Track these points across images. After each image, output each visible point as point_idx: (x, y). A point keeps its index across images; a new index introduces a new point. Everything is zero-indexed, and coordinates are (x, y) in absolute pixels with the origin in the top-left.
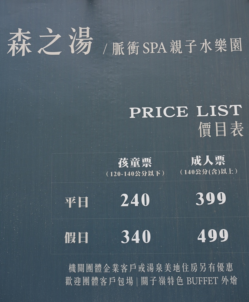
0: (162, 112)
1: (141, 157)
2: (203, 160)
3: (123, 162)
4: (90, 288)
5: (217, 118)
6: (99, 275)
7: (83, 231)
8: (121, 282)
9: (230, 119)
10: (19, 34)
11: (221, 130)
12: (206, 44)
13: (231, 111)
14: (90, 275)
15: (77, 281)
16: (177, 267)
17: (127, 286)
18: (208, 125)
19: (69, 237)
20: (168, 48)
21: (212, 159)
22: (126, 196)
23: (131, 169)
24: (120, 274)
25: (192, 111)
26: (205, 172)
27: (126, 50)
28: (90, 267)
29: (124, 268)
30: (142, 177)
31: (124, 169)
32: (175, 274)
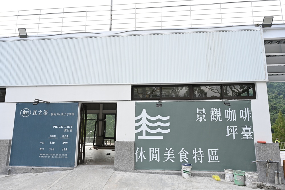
0: (58, 127)
1: (54, 135)
2: (65, 136)
3: (51, 136)
4: (43, 158)
5: (68, 128)
6: (45, 156)
7: (43, 148)
8: (48, 157)
9: (70, 128)
10: (35, 111)
11: (68, 130)
12: (68, 114)
13: (71, 127)
14: (43, 156)
15: (41, 157)
16: (58, 155)
17: (49, 158)
18: (66, 129)
19: (40, 149)
20: (61, 114)
21: (66, 136)
22: (51, 142)
23: (52, 137)
24: (48, 156)
25: (64, 127)
26: (65, 138)
27: (53, 115)
28: (43, 154)
29: (49, 155)
30: (54, 139)
31: (51, 137)
32: (57, 156)
